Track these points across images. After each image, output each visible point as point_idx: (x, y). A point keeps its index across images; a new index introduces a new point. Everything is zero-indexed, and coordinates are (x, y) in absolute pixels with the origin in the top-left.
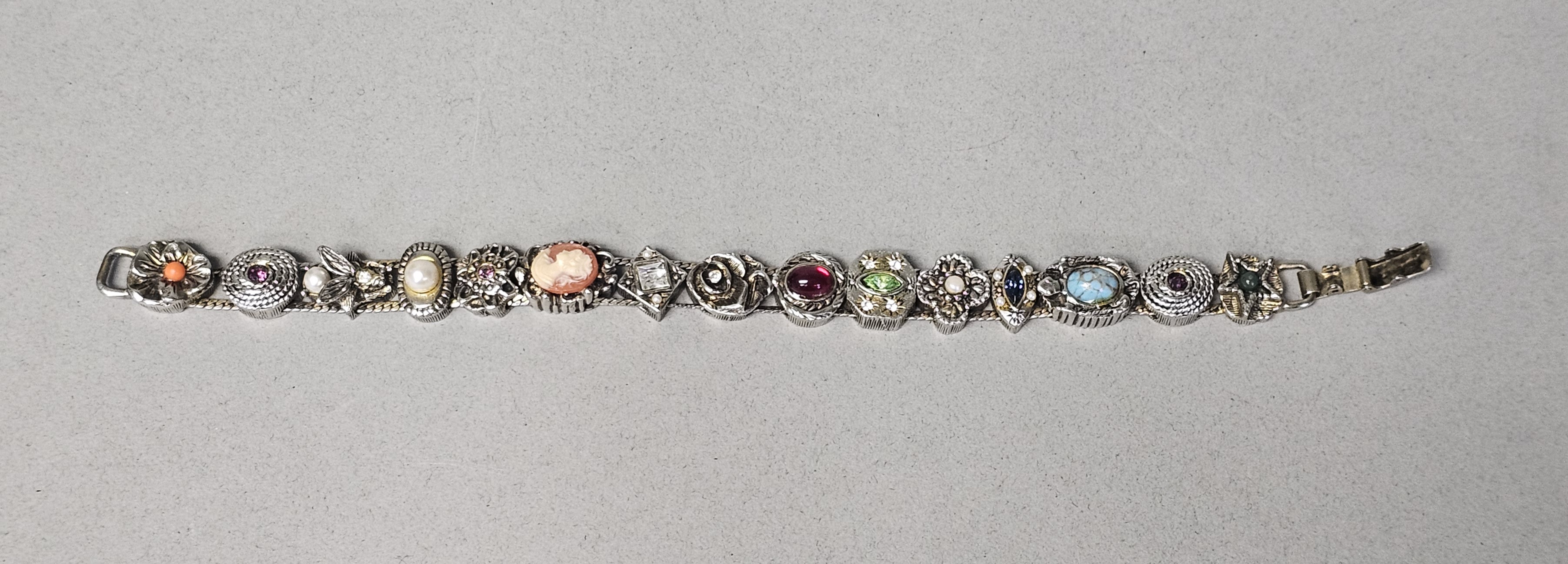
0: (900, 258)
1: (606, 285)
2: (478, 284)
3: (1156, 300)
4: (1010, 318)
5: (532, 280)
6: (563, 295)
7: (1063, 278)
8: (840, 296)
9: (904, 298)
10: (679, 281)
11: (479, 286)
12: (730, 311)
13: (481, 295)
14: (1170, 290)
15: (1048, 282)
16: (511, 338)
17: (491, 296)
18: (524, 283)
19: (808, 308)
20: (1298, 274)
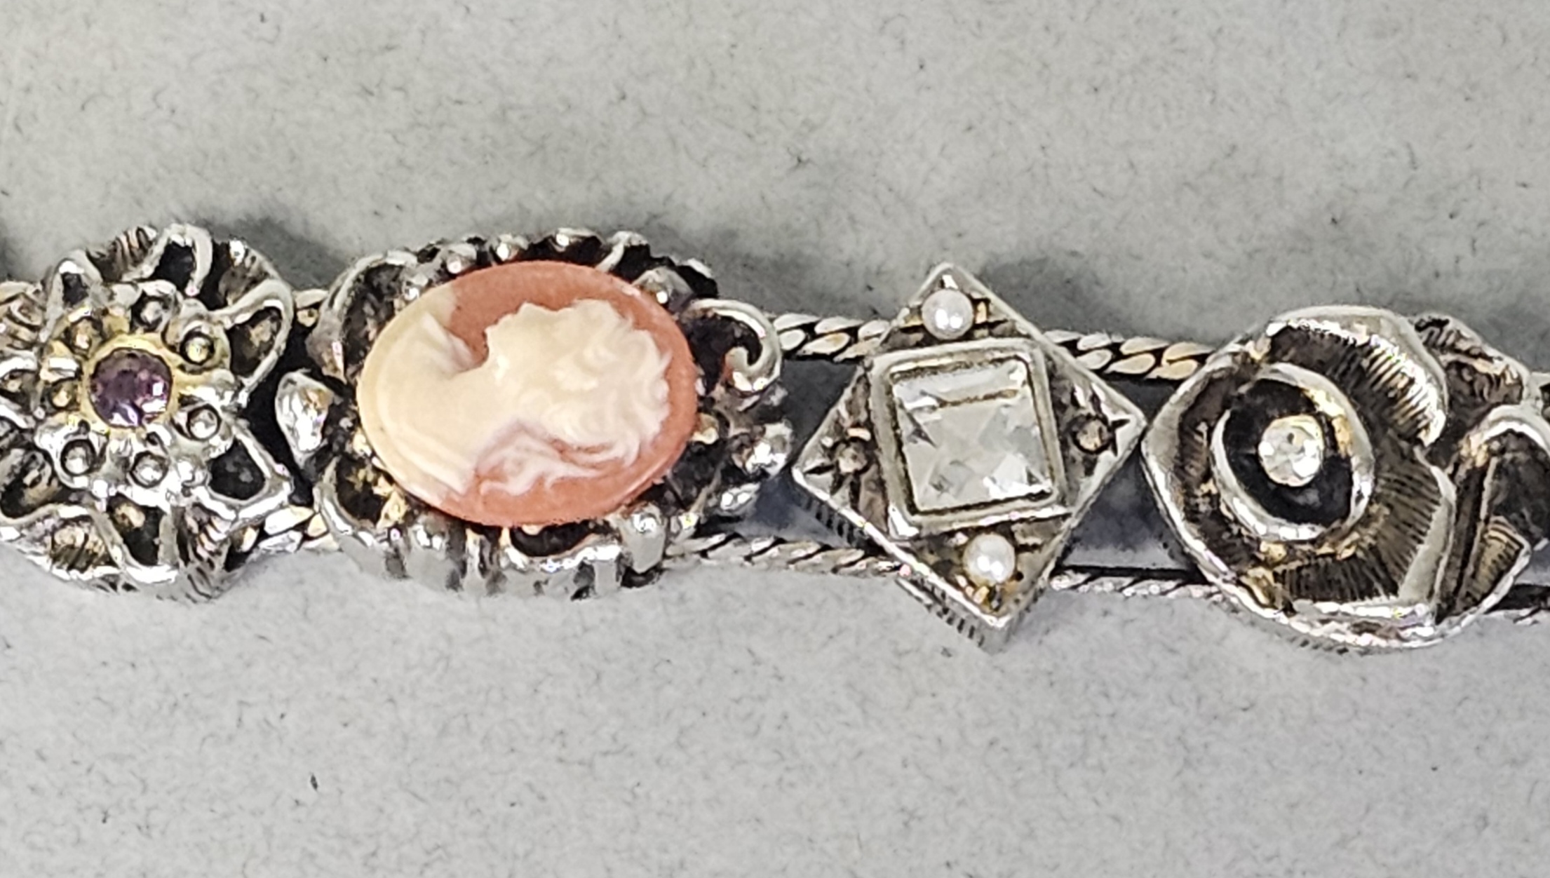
1: (736, 477)
2: (87, 444)
5: (358, 445)
6: (516, 534)
10: (1106, 461)
11: (94, 461)
12: (1362, 627)
13: (102, 506)
16: (250, 717)
17: (153, 514)
18: (321, 456)
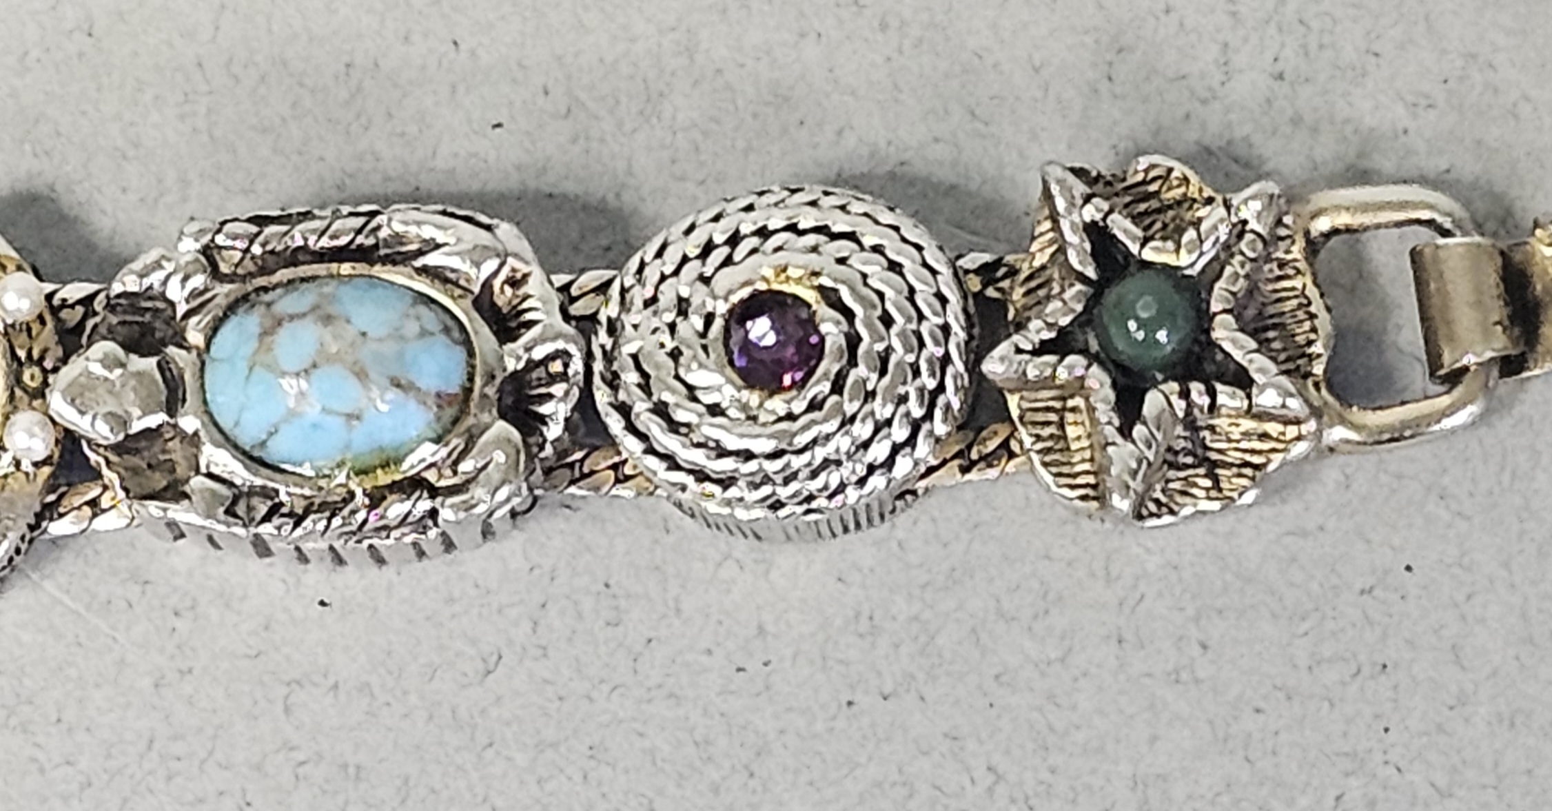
3: (669, 443)
7: (182, 344)
14: (729, 390)
15: (97, 369)
20: (1415, 255)
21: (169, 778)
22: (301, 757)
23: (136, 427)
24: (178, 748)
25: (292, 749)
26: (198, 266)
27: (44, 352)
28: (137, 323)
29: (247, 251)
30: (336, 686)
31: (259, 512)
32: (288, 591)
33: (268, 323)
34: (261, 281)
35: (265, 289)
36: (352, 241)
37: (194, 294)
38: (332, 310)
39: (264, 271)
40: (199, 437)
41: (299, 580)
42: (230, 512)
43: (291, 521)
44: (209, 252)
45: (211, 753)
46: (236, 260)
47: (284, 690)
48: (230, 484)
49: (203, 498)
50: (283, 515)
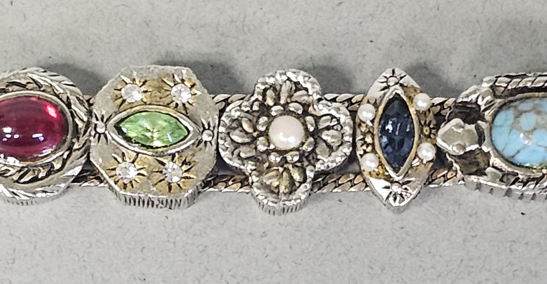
0: (190, 80)
4: (387, 192)
7: (483, 119)
8: (79, 153)
9: (194, 159)
19: (21, 177)
21: (469, 274)
22: (515, 268)
23: (468, 149)
24: (472, 263)
25: (512, 265)
26: (488, 92)
27: (430, 122)
28: (465, 112)
29: (506, 87)
30: (527, 243)
31: (511, 181)
32: (510, 209)
33: (517, 113)
34: (511, 98)
35: (512, 101)
36: (543, 85)
37: (487, 103)
38: (541, 109)
39: (511, 95)
40: (490, 154)
41: (514, 205)
42: (501, 180)
43: (522, 184)
44: (493, 88)
45: (483, 266)
46: (502, 91)
47: (509, 244)
48: (501, 170)
49: (491, 175)
50: (519, 182)
